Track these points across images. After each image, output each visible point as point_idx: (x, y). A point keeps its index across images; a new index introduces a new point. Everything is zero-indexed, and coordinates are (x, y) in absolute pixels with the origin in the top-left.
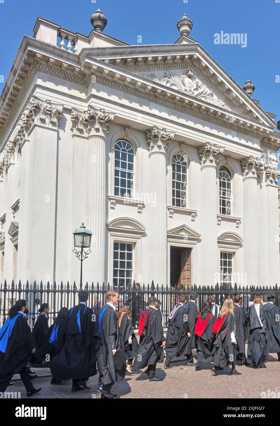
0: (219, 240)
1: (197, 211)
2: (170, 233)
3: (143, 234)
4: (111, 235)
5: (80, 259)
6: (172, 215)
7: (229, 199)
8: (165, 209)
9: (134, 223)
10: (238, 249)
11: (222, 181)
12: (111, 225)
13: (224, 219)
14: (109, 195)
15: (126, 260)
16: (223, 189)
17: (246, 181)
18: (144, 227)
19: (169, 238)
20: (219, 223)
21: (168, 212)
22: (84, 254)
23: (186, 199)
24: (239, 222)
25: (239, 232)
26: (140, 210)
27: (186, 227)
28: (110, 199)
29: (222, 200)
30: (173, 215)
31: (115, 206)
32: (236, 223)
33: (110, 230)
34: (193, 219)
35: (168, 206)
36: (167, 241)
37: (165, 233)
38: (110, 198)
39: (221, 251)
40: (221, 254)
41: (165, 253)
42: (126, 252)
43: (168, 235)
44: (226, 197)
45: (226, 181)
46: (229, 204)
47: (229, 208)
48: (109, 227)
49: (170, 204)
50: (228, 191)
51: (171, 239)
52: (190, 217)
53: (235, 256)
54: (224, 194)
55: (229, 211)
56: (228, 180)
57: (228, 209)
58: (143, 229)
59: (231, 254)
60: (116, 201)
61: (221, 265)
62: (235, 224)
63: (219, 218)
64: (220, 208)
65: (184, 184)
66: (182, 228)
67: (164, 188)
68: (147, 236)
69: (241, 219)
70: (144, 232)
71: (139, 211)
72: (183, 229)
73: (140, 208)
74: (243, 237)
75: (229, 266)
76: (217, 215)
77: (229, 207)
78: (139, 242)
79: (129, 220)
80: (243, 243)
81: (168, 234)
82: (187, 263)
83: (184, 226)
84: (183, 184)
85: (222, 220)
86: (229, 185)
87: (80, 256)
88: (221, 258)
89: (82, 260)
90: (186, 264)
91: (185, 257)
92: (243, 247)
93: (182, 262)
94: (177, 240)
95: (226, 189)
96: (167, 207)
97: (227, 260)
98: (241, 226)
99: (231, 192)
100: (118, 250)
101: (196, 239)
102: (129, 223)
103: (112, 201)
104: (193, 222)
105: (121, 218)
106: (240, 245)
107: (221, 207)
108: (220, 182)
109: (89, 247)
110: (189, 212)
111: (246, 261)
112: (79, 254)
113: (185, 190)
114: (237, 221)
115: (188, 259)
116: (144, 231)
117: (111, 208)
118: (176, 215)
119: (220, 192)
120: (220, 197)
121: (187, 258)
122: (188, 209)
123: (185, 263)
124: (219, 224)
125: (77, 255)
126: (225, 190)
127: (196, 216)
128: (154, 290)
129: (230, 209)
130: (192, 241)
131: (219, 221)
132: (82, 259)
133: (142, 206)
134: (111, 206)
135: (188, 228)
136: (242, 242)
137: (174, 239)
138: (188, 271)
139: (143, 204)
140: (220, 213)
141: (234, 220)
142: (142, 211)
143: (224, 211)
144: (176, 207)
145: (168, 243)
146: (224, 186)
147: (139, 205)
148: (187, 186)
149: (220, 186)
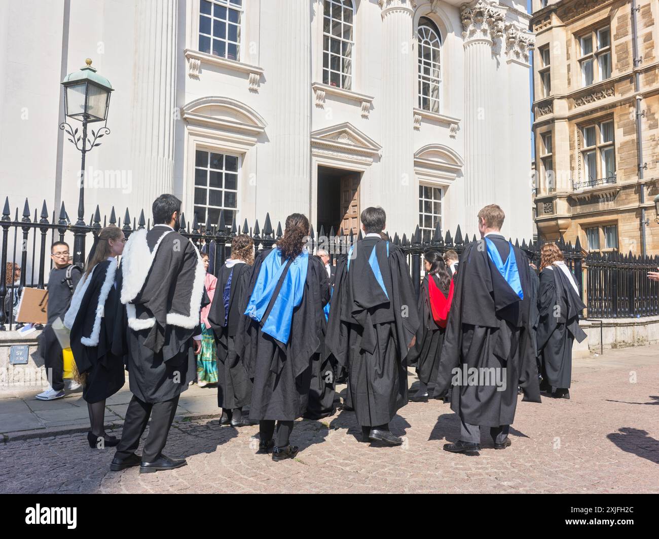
0: (417, 158)
1: (373, 98)
2: (318, 137)
3: (260, 136)
4: (190, 134)
5: (81, 147)
6: (321, 102)
7: (438, 82)
8: (307, 88)
9: (241, 110)
10: (453, 179)
11: (424, 46)
12: (189, 112)
13: (426, 119)
14: (187, 47)
15: (223, 190)
16: (424, 61)
17: (470, 49)
18: (262, 120)
19: (316, 147)
20: (418, 125)
21: (314, 96)
22: (90, 136)
23: (351, 74)
24: (456, 126)
25: (457, 146)
26: (255, 87)
27: (350, 129)
28: (189, 57)
29: (423, 82)
30: (324, 102)
31: (200, 72)
32: (450, 129)
33: (187, 121)
34: (366, 113)
35: (315, 83)
36: (311, 155)
37: (305, 135)
38: (189, 55)
39: (420, 182)
40: (421, 187)
41: (305, 177)
42: (224, 171)
43: (314, 142)
44: (431, 77)
45: (431, 47)
46: (436, 92)
47: (437, 100)
48: (186, 116)
49: (319, 79)
50: (434, 66)
51: (320, 151)
52: (359, 110)
53: (447, 192)
54: (427, 71)
55: (436, 106)
56: (434, 45)
57: (435, 101)
58: (260, 125)
59: (440, 190)
60: (201, 62)
61: (421, 211)
62: (447, 131)
63: (417, 116)
64: (420, 97)
65: (349, 44)
66: (342, 130)
67: (306, 44)
68: (268, 141)
69: (460, 120)
70: (262, 131)
71: (252, 87)
72: (345, 132)
73: (253, 82)
74: (463, 156)
75: (435, 213)
76: (414, 109)
77: (436, 98)
78: (251, 152)
79: (231, 103)
80: (462, 169)
81: (313, 140)
82: (352, 203)
83: (346, 125)
84: (345, 44)
85: (422, 121)
86: (436, 56)
87: (78, 140)
88: (421, 196)
89: (84, 151)
90: (350, 206)
91: (348, 191)
92: (463, 176)
93: (343, 202)
94: (332, 153)
95: (432, 62)
96: (312, 85)
97: (433, 200)
98: (458, 134)
99: (439, 69)
100: (207, 167)
101: (371, 153)
102: (229, 110)
103: (192, 61)
104: (364, 120)
105: (212, 97)
106: (457, 172)
107: (422, 96)
108: (420, 46)
109: (105, 119)
110: (357, 98)
111: (469, 204)
112: (77, 136)
113: (349, 56)
114: (452, 125)
115: (354, 194)
116: (263, 128)
117: (192, 76)
118: (330, 104)
119: (420, 67)
120: (420, 77)
121: (352, 192)
122: (355, 92)
123: (349, 203)
124: (416, 129)
125: (72, 138)
126: (429, 64)
127: (372, 108)
128: (271, 235)
129: (438, 102)
130: (364, 158)
131: (416, 121)
132: (84, 147)
133: (258, 77)
134: (191, 72)
135: (354, 131)
136: (461, 166)
137: (326, 152)
138: (353, 218)
139: (261, 74)
140: (420, 107)
141: (446, 123)
142: (259, 89)
143: (425, 103)
144: (330, 88)
145: (314, 158)
146: (427, 56)
147: (252, 75)
148: (354, 49)
149: (420, 56)
